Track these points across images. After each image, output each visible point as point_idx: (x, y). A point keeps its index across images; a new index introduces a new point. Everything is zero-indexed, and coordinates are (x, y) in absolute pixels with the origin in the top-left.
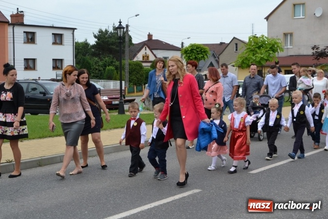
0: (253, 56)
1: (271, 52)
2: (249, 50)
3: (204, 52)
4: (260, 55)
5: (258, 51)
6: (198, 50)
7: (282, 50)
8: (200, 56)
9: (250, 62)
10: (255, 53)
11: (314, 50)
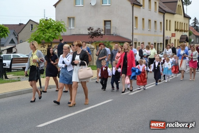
0: (43, 35)
1: (57, 32)
2: (40, 30)
3: (5, 31)
4: (48, 34)
5: (47, 31)
7: (65, 30)
8: (2, 34)
9: (41, 39)
10: (44, 32)
11: (89, 30)
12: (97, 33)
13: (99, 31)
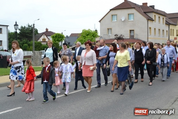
0: (84, 39)
1: (93, 37)
2: (83, 36)
3: (62, 37)
5: (87, 37)
6: (59, 36)
8: (60, 39)
9: (83, 42)
11: (115, 36)
13: (121, 37)
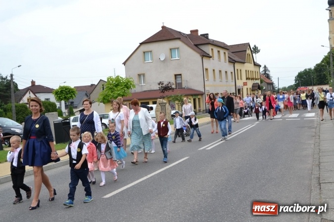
0: (112, 93)
1: (126, 89)
2: (108, 88)
3: (72, 92)
4: (116, 92)
5: (115, 88)
6: (66, 91)
7: (134, 86)
8: (69, 95)
10: (113, 90)
11: (160, 85)
12: (168, 87)
13: (169, 85)
